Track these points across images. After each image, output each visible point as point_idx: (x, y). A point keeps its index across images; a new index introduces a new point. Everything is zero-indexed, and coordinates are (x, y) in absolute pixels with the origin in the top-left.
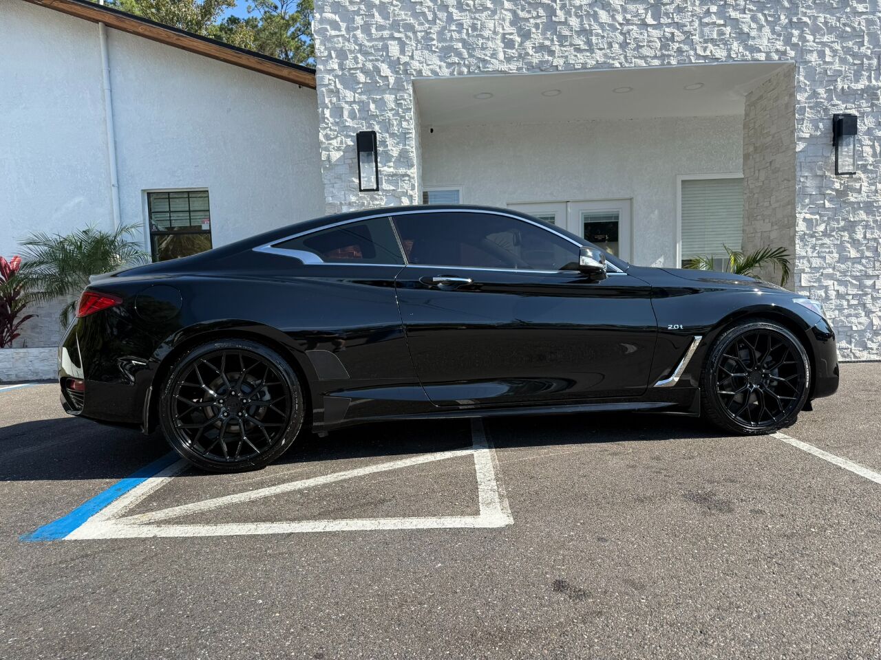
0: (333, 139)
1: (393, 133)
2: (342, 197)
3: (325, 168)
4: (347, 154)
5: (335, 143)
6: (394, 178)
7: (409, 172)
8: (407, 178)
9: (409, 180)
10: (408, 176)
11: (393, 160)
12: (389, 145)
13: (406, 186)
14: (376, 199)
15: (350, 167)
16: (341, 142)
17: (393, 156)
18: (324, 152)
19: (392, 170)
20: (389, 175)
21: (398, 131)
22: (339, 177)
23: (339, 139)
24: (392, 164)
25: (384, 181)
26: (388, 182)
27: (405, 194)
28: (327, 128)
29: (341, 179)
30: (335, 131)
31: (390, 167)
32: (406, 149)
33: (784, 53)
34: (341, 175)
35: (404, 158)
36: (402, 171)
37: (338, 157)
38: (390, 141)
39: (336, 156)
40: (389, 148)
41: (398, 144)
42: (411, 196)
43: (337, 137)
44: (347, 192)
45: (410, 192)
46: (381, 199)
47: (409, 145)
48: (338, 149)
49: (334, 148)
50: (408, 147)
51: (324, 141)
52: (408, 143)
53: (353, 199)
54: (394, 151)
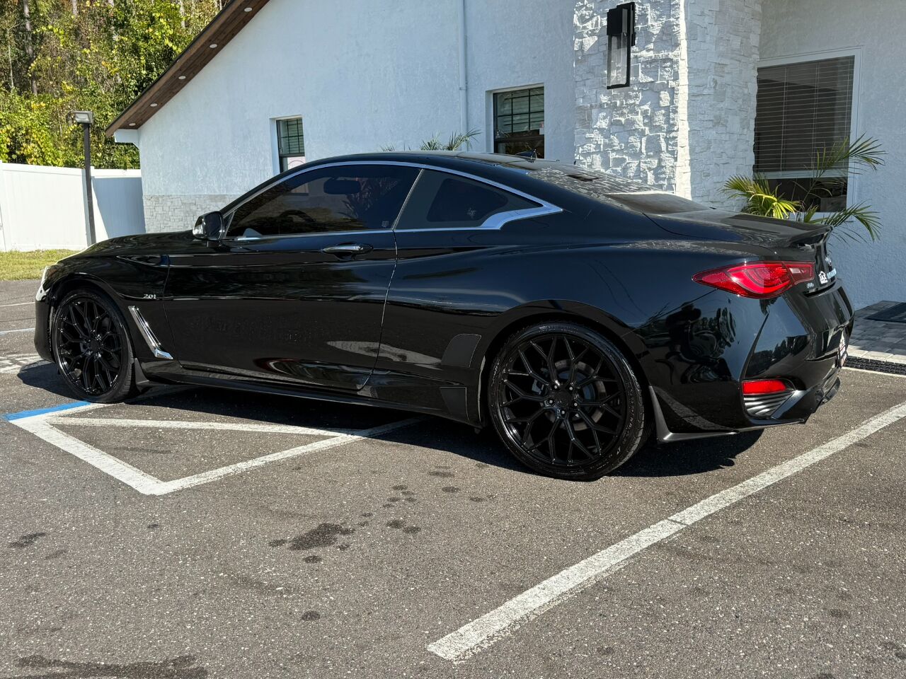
0: (588, 20)
1: (656, 2)
2: (593, 97)
3: (577, 61)
4: (600, 39)
5: (589, 25)
6: (654, 65)
7: (671, 55)
8: (669, 64)
9: (671, 67)
10: (671, 60)
11: (654, 40)
12: (650, 20)
13: (666, 75)
14: (630, 97)
15: (601, 57)
16: (597, 23)
17: (653, 35)
18: (577, 40)
19: (651, 54)
20: (647, 62)
22: (591, 71)
23: (595, 19)
24: (651, 46)
25: (640, 71)
26: (646, 72)
27: (665, 87)
28: (582, 6)
29: (593, 73)
30: (591, 9)
31: (648, 50)
32: (670, 22)
34: (594, 67)
35: (666, 35)
36: (662, 54)
37: (592, 44)
38: (651, 14)
39: (589, 42)
40: (649, 23)
41: (660, 16)
42: (674, 89)
43: (592, 17)
44: (599, 91)
45: (672, 84)
46: (637, 97)
47: (674, 16)
48: (592, 34)
49: (587, 33)
50: (672, 19)
51: (578, 24)
52: (672, 13)
53: (604, 99)
54: (656, 27)
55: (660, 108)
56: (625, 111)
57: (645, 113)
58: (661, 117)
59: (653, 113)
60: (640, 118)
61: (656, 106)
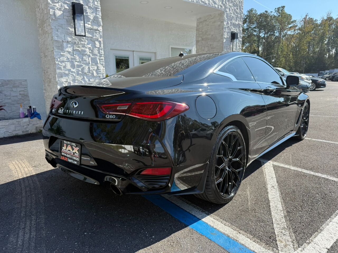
0: (56, 3)
1: (90, 7)
2: (63, 37)
3: (52, 19)
4: (65, 13)
5: (57, 5)
6: (92, 31)
7: (99, 29)
8: (98, 32)
9: (99, 33)
10: (99, 31)
11: (91, 21)
12: (89, 13)
13: (97, 36)
14: (82, 41)
15: (67, 21)
16: (61, 6)
17: (90, 19)
18: (51, 10)
19: (90, 26)
20: (89, 29)
21: (93, 6)
23: (60, 4)
24: (90, 23)
26: (89, 32)
27: (97, 40)
29: (62, 27)
31: (89, 24)
32: (97, 16)
33: (221, 7)
34: (62, 25)
35: (95, 20)
36: (95, 27)
37: (60, 14)
38: (88, 10)
39: (59, 13)
40: (89, 14)
41: (92, 13)
42: (100, 41)
43: (59, 2)
44: (65, 35)
45: (99, 39)
46: (85, 41)
47: (98, 14)
48: (60, 10)
49: (57, 8)
50: (98, 15)
51: (51, 3)
52: (97, 13)
53: (69, 39)
54: (91, 17)
55: (96, 47)
56: (80, 46)
57: (89, 48)
58: (96, 51)
59: (93, 48)
60: (87, 50)
61: (94, 46)
